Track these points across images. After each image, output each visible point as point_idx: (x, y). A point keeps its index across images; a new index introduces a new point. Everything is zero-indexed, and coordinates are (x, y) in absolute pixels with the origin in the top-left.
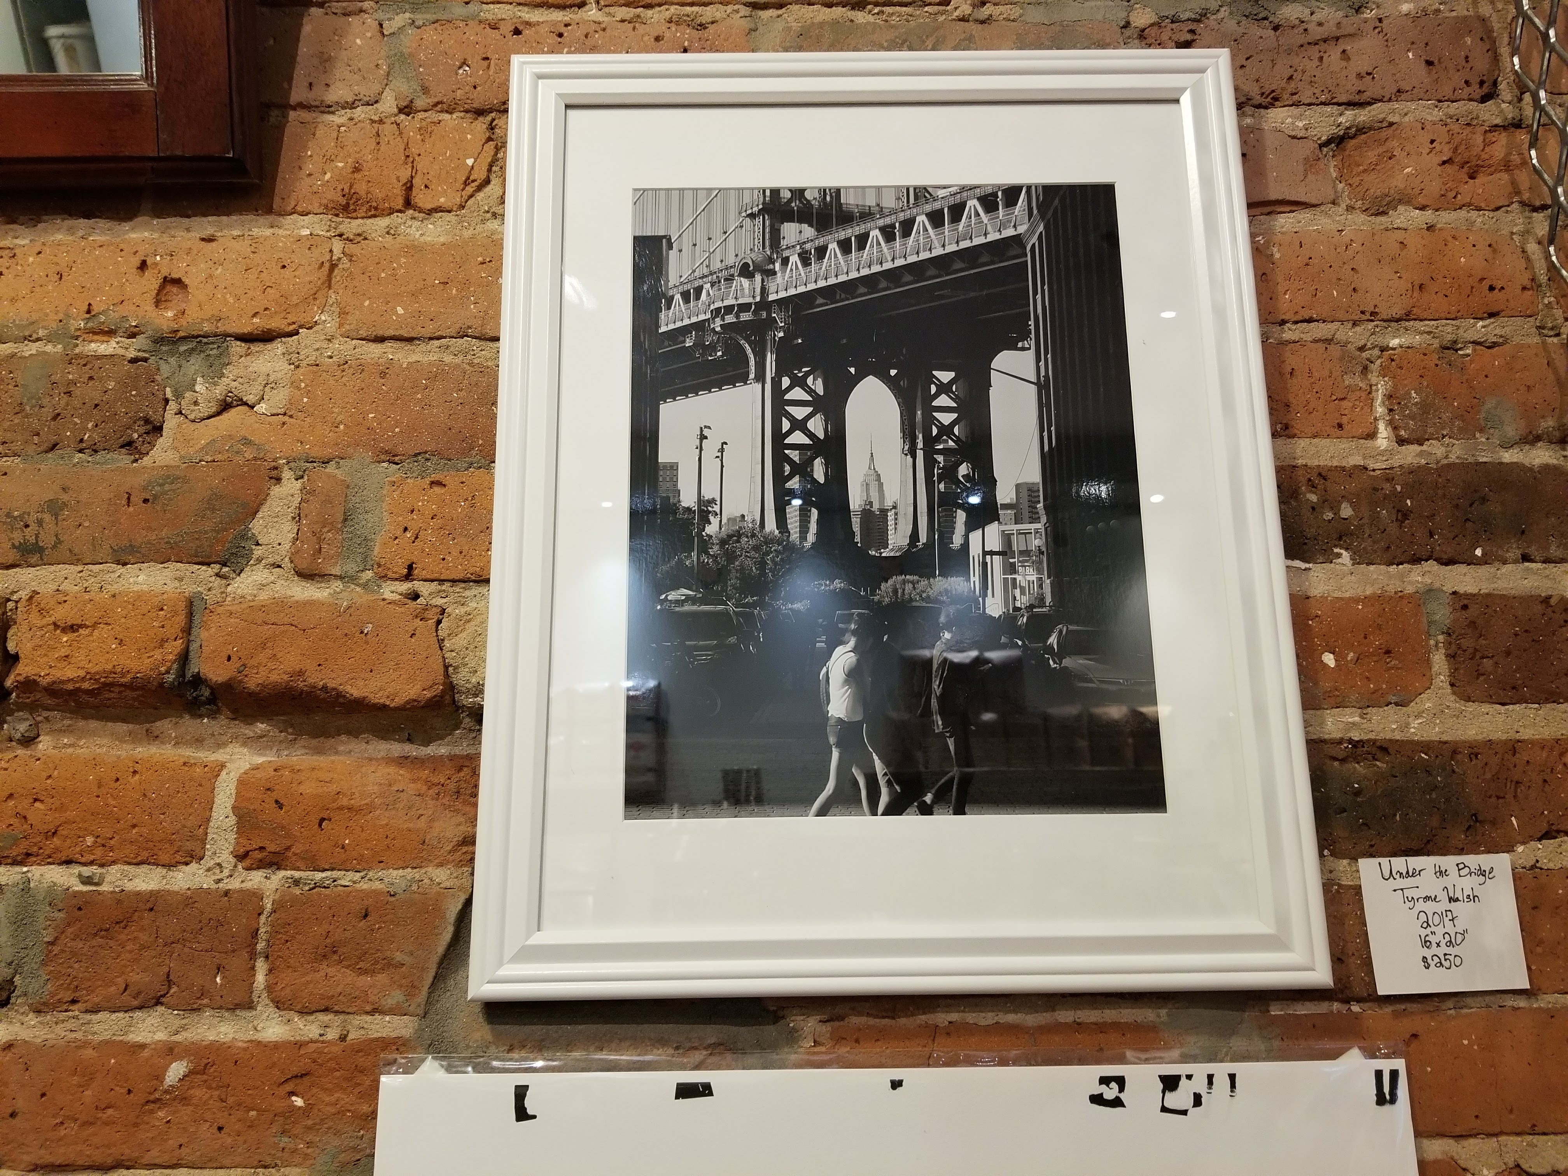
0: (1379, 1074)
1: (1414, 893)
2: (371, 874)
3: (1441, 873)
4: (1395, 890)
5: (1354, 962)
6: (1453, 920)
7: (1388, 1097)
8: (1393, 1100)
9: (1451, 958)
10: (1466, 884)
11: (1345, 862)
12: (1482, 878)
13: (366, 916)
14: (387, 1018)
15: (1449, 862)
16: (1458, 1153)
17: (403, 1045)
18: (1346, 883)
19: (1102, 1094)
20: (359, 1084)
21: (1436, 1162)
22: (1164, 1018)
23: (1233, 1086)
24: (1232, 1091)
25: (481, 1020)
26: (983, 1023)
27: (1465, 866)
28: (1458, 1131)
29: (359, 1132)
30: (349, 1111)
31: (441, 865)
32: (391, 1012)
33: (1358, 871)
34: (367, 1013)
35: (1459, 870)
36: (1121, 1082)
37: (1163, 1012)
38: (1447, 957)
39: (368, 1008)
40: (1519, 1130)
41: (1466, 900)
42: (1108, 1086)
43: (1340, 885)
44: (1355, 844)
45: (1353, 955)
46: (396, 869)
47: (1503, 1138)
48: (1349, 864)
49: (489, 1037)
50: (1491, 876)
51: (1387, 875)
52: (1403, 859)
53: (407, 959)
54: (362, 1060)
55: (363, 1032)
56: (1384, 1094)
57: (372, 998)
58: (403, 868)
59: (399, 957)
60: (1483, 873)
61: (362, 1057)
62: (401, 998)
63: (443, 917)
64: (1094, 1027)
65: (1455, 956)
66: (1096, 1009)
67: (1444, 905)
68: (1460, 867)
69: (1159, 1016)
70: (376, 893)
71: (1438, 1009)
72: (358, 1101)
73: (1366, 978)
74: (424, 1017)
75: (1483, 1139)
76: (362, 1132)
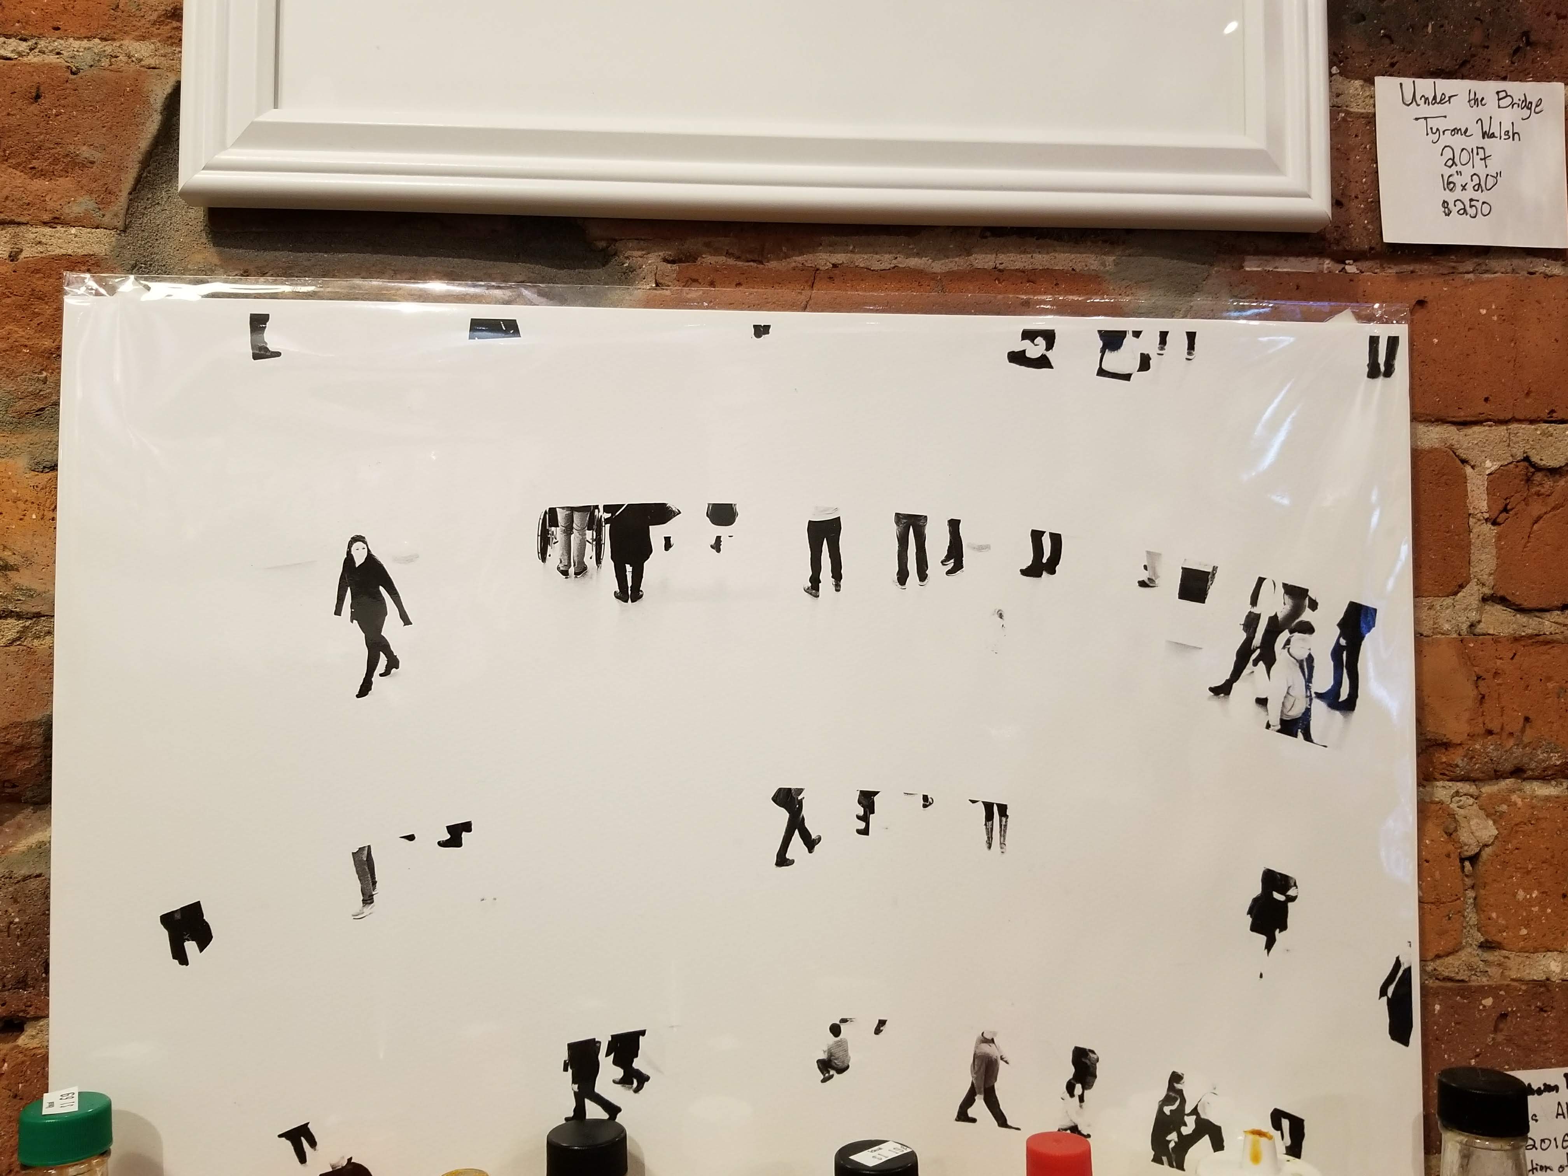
0: (1374, 341)
1: (1442, 124)
2: (42, 44)
3: (1477, 101)
4: (1417, 119)
5: (1357, 207)
6: (1485, 159)
7: (1382, 368)
8: (1389, 373)
9: (1479, 205)
10: (1506, 117)
11: (1358, 83)
12: (1526, 112)
13: (38, 97)
14: (73, 231)
15: (1488, 88)
16: (1458, 441)
17: (97, 264)
18: (1356, 110)
19: (1024, 351)
20: (39, 314)
21: (1432, 450)
22: (1110, 267)
23: (1191, 347)
24: (1189, 354)
25: (204, 240)
26: (876, 266)
27: (1507, 96)
28: (1462, 415)
29: (40, 373)
30: (26, 346)
31: (142, 38)
32: (78, 222)
33: (1373, 97)
34: (45, 224)
35: (1499, 100)
36: (1049, 337)
37: (1110, 259)
38: (1473, 203)
39: (46, 217)
40: (1534, 416)
41: (1503, 137)
42: (1033, 341)
43: (1348, 113)
44: (1372, 61)
45: (1356, 197)
46: (79, 39)
47: (1514, 426)
48: (1362, 86)
49: (215, 260)
50: (1538, 109)
51: (1409, 98)
52: (1431, 81)
53: (98, 156)
54: (38, 283)
55: (40, 248)
56: (1379, 364)
57: (51, 205)
58: (89, 38)
59: (85, 152)
60: (1527, 105)
61: (39, 279)
62: (92, 205)
63: (146, 102)
64: (1019, 274)
65: (1484, 203)
66: (1025, 252)
67: (1476, 140)
68: (1500, 95)
69: (1103, 264)
70: (52, 68)
71: (1453, 271)
72: (37, 335)
73: (1369, 227)
74: (124, 231)
75: (1490, 426)
76: (45, 374)
